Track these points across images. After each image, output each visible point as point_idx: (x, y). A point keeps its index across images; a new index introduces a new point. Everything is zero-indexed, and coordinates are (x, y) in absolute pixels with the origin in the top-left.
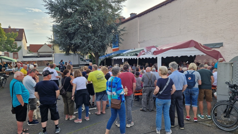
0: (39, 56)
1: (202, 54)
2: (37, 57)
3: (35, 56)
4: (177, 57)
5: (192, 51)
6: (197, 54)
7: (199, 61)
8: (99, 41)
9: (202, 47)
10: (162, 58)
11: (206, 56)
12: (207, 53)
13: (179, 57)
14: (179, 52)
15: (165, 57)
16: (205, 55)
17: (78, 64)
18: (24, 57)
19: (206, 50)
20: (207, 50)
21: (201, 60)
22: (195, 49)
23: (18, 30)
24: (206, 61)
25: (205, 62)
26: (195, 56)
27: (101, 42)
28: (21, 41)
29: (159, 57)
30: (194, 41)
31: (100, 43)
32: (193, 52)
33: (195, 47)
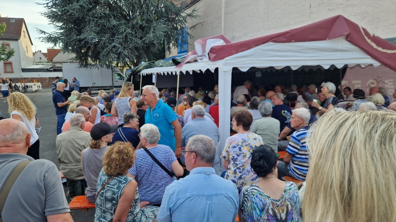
0: (51, 69)
1: (369, 60)
2: (48, 70)
3: (44, 69)
4: (288, 68)
5: (339, 53)
6: (351, 62)
7: (354, 82)
8: (136, 36)
9: (369, 41)
10: (235, 71)
11: (378, 67)
12: (385, 60)
13: (294, 69)
14: (297, 54)
15: (244, 70)
16: (376, 64)
17: (111, 84)
18: (24, 70)
19: (380, 49)
20: (385, 51)
21: (359, 82)
22: (347, 45)
23: (14, 21)
24: (373, 83)
25: (373, 86)
26: (346, 67)
27: (141, 38)
28: (17, 40)
29: (225, 68)
30: (345, 19)
31: (139, 41)
32: (339, 55)
33: (349, 38)
